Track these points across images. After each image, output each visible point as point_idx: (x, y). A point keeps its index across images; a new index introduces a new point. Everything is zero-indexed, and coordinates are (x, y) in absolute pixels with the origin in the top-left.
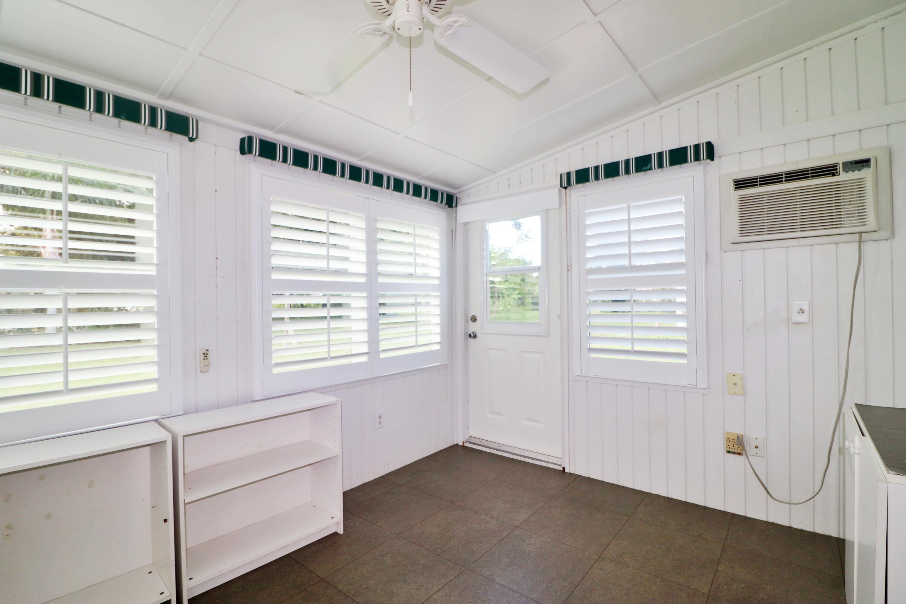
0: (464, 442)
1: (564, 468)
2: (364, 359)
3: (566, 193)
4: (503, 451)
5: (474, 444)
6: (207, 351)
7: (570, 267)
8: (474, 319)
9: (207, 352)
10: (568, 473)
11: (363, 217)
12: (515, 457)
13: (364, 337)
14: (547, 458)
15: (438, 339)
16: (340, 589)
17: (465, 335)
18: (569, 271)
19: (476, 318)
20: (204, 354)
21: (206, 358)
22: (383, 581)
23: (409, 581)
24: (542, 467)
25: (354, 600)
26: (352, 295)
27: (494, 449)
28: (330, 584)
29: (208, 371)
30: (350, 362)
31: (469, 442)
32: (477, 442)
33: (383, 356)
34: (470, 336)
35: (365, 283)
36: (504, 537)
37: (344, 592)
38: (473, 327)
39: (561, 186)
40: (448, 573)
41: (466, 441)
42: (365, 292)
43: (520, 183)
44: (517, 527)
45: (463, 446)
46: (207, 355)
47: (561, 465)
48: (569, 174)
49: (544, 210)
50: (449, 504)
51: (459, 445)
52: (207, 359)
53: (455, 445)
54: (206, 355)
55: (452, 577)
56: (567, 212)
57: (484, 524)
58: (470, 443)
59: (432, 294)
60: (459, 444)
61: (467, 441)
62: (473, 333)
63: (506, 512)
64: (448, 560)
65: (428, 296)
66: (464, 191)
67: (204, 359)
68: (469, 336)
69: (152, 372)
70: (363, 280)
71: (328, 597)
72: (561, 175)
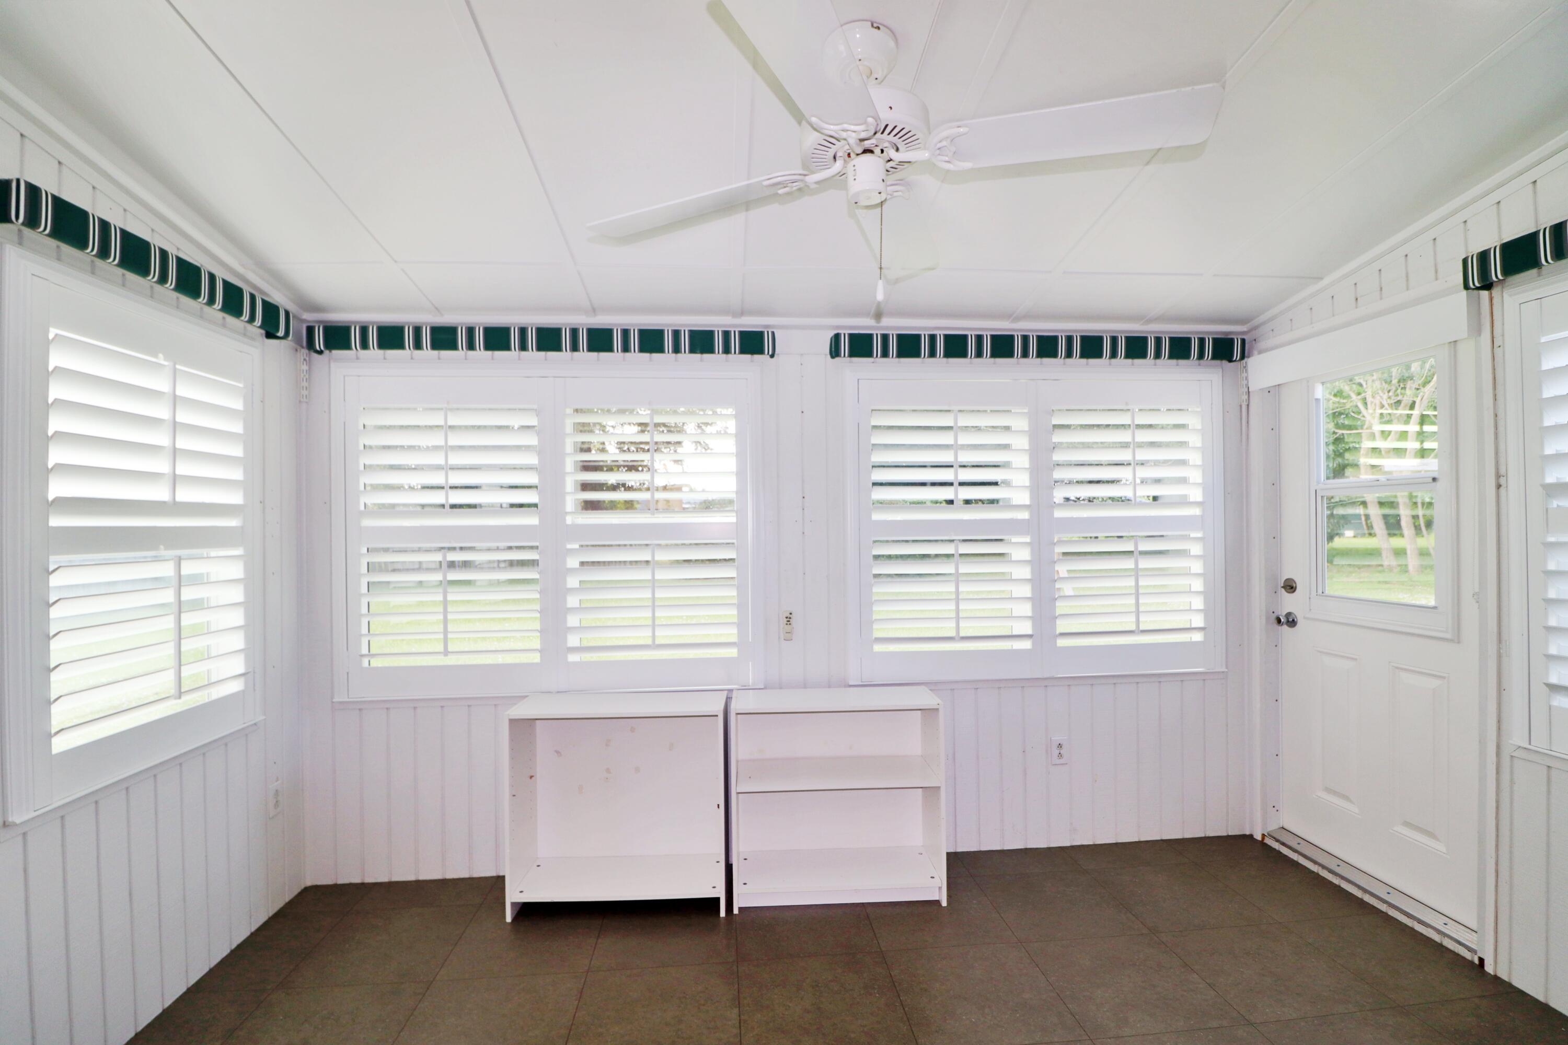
0: (1263, 835)
1: (1481, 960)
2: (1026, 645)
3: (1491, 299)
4: (1343, 878)
5: (1283, 844)
6: (791, 614)
7: (1505, 478)
8: (1290, 586)
9: (791, 616)
10: (1490, 974)
11: (1025, 413)
12: (1367, 898)
13: (1026, 609)
14: (1445, 924)
15: (1198, 621)
16: (892, 974)
17: (1268, 618)
18: (1501, 489)
19: (1294, 585)
20: (787, 618)
21: (788, 623)
22: (951, 992)
23: (987, 1010)
24: (1428, 940)
25: (899, 996)
26: (1012, 541)
27: (1324, 867)
28: (886, 961)
29: (792, 640)
30: (1010, 648)
31: (1274, 838)
32: (1293, 843)
33: (1062, 642)
34: (1279, 621)
35: (1028, 520)
36: (1208, 1027)
37: (894, 980)
38: (1289, 604)
39: (1466, 287)
40: (1054, 1031)
41: (1270, 835)
42: (1028, 535)
43: (1381, 289)
44: (1250, 1023)
45: (1262, 843)
46: (791, 620)
47: (1474, 951)
48: (1483, 257)
49: (1444, 344)
50: (1145, 931)
51: (1255, 839)
52: (790, 624)
53: (1244, 837)
54: (789, 619)
55: (1056, 1040)
56: (1496, 345)
57: (1185, 991)
58: (1277, 841)
59: (1193, 535)
60: (1255, 837)
61: (1272, 834)
62: (1288, 615)
63: (1251, 990)
64: (1071, 1013)
65: (1186, 538)
66: (1264, 323)
67: (787, 624)
68: (1276, 621)
69: (731, 634)
70: (1024, 515)
71: (873, 975)
72: (1465, 261)
